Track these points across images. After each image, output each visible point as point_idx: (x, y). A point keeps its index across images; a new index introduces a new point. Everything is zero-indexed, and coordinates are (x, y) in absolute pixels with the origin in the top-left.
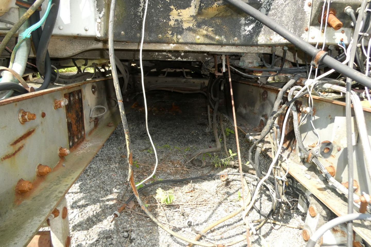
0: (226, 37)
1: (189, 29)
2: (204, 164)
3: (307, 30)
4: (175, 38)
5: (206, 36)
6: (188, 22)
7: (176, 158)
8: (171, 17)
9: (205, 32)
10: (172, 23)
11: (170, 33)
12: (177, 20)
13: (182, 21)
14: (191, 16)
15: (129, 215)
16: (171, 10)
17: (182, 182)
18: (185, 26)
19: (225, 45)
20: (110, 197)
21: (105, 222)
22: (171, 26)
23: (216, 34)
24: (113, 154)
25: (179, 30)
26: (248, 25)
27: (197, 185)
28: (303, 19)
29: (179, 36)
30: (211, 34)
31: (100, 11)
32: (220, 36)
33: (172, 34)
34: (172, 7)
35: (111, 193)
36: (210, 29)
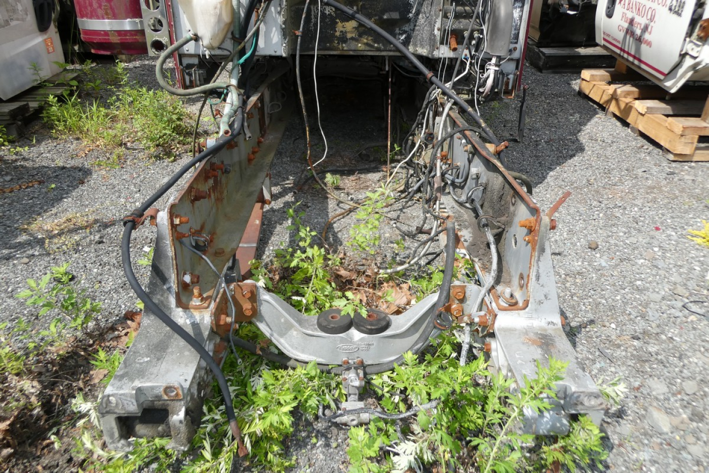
0: (383, 45)
1: (352, 39)
2: (372, 158)
3: (437, 48)
4: (340, 47)
5: (367, 44)
6: (351, 32)
7: (346, 153)
8: (337, 29)
9: (365, 41)
10: (338, 34)
11: (336, 42)
12: (341, 32)
13: (346, 32)
14: (354, 28)
15: (305, 193)
16: (337, 23)
17: (350, 173)
18: (349, 36)
19: (383, 51)
20: (288, 182)
21: (287, 197)
22: (337, 37)
23: (375, 42)
24: (282, 149)
25: (343, 39)
26: (402, 34)
27: (363, 176)
28: (434, 40)
29: (344, 45)
30: (370, 42)
31: (285, 38)
32: (378, 44)
33: (338, 43)
34: (338, 20)
35: (288, 179)
36: (370, 38)
